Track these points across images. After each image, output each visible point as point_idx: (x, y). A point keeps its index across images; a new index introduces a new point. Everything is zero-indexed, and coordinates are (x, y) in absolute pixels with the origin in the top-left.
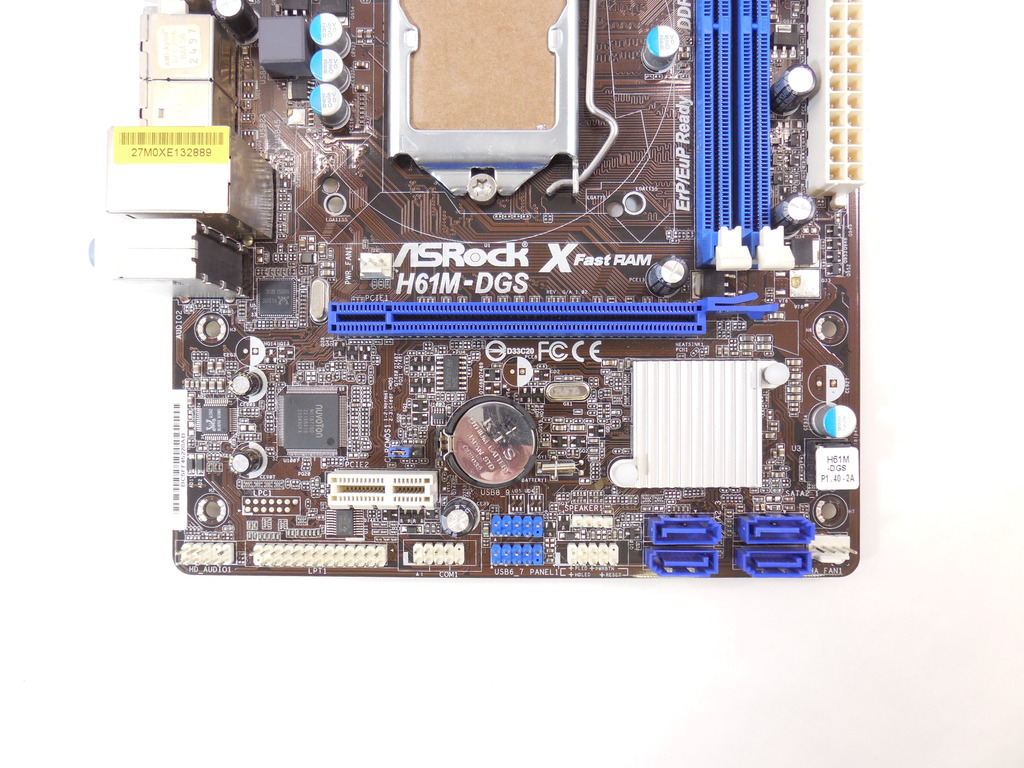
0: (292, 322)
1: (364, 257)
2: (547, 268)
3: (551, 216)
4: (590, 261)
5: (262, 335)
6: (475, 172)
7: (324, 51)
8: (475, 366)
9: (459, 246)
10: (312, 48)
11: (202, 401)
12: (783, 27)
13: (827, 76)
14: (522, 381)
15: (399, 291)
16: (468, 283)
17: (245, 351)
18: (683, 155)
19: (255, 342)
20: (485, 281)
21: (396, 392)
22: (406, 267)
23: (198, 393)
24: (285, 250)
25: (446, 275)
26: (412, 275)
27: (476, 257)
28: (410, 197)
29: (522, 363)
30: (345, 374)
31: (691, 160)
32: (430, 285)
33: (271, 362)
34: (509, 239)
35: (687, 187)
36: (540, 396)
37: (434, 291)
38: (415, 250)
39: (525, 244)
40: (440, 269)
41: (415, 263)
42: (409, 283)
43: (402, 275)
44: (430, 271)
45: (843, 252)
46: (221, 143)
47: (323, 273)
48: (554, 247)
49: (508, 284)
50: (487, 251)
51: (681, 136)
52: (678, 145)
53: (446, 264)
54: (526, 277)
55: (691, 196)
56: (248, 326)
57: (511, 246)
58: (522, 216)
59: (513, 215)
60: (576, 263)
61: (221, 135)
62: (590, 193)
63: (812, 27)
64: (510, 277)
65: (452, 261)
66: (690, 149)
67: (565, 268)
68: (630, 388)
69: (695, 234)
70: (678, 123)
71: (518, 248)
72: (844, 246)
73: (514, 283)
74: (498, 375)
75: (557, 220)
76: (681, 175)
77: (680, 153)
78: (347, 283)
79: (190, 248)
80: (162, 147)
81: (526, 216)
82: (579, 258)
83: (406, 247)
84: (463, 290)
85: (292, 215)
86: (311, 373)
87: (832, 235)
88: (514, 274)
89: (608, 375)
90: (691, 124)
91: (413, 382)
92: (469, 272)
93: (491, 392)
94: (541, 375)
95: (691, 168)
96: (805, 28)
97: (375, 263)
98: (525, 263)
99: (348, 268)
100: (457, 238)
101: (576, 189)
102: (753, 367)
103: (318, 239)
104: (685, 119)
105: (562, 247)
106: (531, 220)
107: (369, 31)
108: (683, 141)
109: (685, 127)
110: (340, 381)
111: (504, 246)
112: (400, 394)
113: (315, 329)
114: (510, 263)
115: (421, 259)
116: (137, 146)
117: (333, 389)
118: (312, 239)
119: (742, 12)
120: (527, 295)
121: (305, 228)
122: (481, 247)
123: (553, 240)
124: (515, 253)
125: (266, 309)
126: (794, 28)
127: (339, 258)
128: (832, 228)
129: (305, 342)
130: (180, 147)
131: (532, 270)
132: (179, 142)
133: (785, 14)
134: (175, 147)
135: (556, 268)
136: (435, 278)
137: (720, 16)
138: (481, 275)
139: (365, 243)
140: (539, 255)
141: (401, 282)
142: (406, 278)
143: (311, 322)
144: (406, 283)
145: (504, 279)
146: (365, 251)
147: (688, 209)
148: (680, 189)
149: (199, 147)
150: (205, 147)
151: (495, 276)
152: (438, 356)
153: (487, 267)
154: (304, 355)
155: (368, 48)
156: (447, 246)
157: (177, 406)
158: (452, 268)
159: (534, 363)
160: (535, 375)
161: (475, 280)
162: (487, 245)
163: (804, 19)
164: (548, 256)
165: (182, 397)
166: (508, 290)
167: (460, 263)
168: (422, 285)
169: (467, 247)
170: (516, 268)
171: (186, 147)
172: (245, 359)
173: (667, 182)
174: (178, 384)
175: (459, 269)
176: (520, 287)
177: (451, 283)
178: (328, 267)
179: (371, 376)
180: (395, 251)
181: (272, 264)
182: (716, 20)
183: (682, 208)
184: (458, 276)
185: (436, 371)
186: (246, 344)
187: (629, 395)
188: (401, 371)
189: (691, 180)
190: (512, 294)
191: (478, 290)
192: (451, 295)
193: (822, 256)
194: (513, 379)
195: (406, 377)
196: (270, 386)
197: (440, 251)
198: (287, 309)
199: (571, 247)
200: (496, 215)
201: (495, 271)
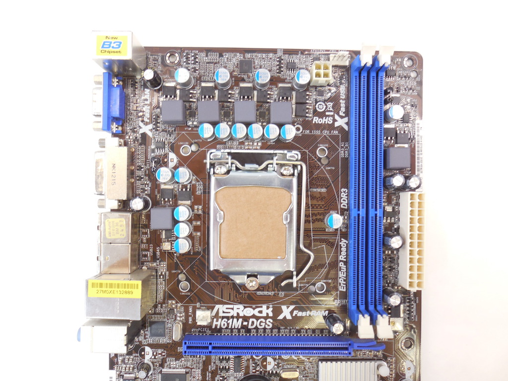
0: (164, 340)
1: (199, 313)
2: (281, 317)
3: (283, 293)
4: (300, 314)
5: (151, 346)
6: (249, 276)
7: (181, 224)
8: (248, 360)
9: (241, 307)
10: (176, 222)
11: (123, 376)
12: (389, 209)
13: (408, 241)
14: (269, 368)
15: (214, 327)
16: (245, 323)
17: (143, 353)
18: (343, 266)
19: (147, 349)
20: (253, 322)
21: (212, 372)
22: (217, 316)
23: (121, 372)
24: (161, 307)
25: (235, 320)
26: (220, 320)
27: (249, 312)
28: (219, 284)
29: (269, 359)
30: (189, 364)
31: (347, 268)
32: (228, 324)
33: (155, 358)
34: (264, 303)
35: (344, 280)
36: (277, 375)
37: (230, 327)
38: (221, 308)
39: (271, 306)
40: (233, 317)
41: (221, 314)
42: (218, 323)
43: (215, 320)
44: (228, 318)
45: (414, 310)
46: (137, 288)
47: (178, 318)
48: (284, 308)
49: (263, 324)
50: (254, 309)
51: (342, 257)
52: (341, 261)
53: (235, 315)
54: (271, 321)
55: (346, 284)
56: (144, 342)
57: (265, 307)
58: (270, 293)
59: (266, 293)
60: (294, 315)
61: (137, 285)
62: (301, 283)
63: (401, 208)
64: (264, 321)
65: (238, 314)
66: (346, 263)
67: (289, 317)
68: (318, 371)
69: (348, 302)
70: (341, 251)
71: (268, 308)
72: (415, 307)
73: (266, 324)
74: (258, 365)
75: (286, 296)
76: (342, 275)
77: (341, 265)
78: (190, 323)
79: (123, 340)
80: (111, 289)
81: (271, 293)
82: (295, 312)
83: (217, 307)
84: (243, 327)
85: (165, 292)
86: (174, 363)
87: (409, 302)
88: (266, 320)
89: (308, 365)
90: (347, 251)
91: (220, 368)
92: (246, 319)
93: (255, 372)
94: (278, 365)
95: (346, 272)
96: (398, 208)
97: (203, 317)
98: (271, 314)
99: (191, 316)
100: (240, 303)
101: (295, 285)
102: (373, 364)
103: (177, 302)
104: (344, 249)
105: (288, 307)
106: (274, 295)
107: (200, 207)
108: (343, 259)
109: (344, 253)
110: (187, 367)
111: (261, 307)
112: (214, 374)
113: (176, 344)
114: (264, 314)
115: (224, 312)
116: (99, 289)
117: (183, 371)
118: (174, 302)
119: (370, 207)
120: (272, 329)
121: (171, 298)
122: (251, 307)
123: (284, 304)
124: (266, 310)
125: (152, 335)
126: (393, 208)
127: (186, 311)
128: (409, 299)
129: (172, 350)
130: (118, 290)
131: (274, 318)
132: (118, 287)
133: (389, 201)
134: (116, 289)
135: (285, 317)
136: (230, 321)
137: (361, 208)
138: (251, 320)
139: (198, 305)
140: (277, 311)
141: (215, 323)
142: (217, 321)
143: (173, 341)
144: (217, 323)
145: (261, 322)
146: (199, 308)
147: (345, 290)
148: (341, 281)
149: (127, 290)
150: (130, 290)
151: (257, 320)
152: (231, 356)
153: (254, 316)
154: (169, 355)
155: (199, 215)
156: (236, 307)
157: (111, 378)
158: (238, 317)
159: (275, 360)
160: (275, 365)
161: (248, 322)
162: (254, 306)
163: (398, 204)
164: (281, 312)
165: (114, 373)
166: (263, 327)
167: (241, 315)
168: (224, 324)
169: (245, 307)
170: (267, 317)
171: (121, 290)
172: (143, 357)
173: (336, 278)
174: (111, 368)
175: (241, 317)
176: (269, 325)
177: (237, 324)
178: (180, 317)
179: (201, 365)
180: (212, 308)
181: (155, 313)
182: (359, 210)
183: (342, 290)
184: (240, 320)
185: (231, 364)
186: (143, 350)
187: (317, 374)
188: (215, 363)
189: (346, 277)
190: (265, 329)
191: (250, 327)
192: (237, 329)
193: (404, 312)
194: (265, 367)
195: (217, 366)
196: (154, 369)
197: (233, 309)
198: (163, 335)
199: (292, 307)
200: (258, 292)
201: (257, 318)
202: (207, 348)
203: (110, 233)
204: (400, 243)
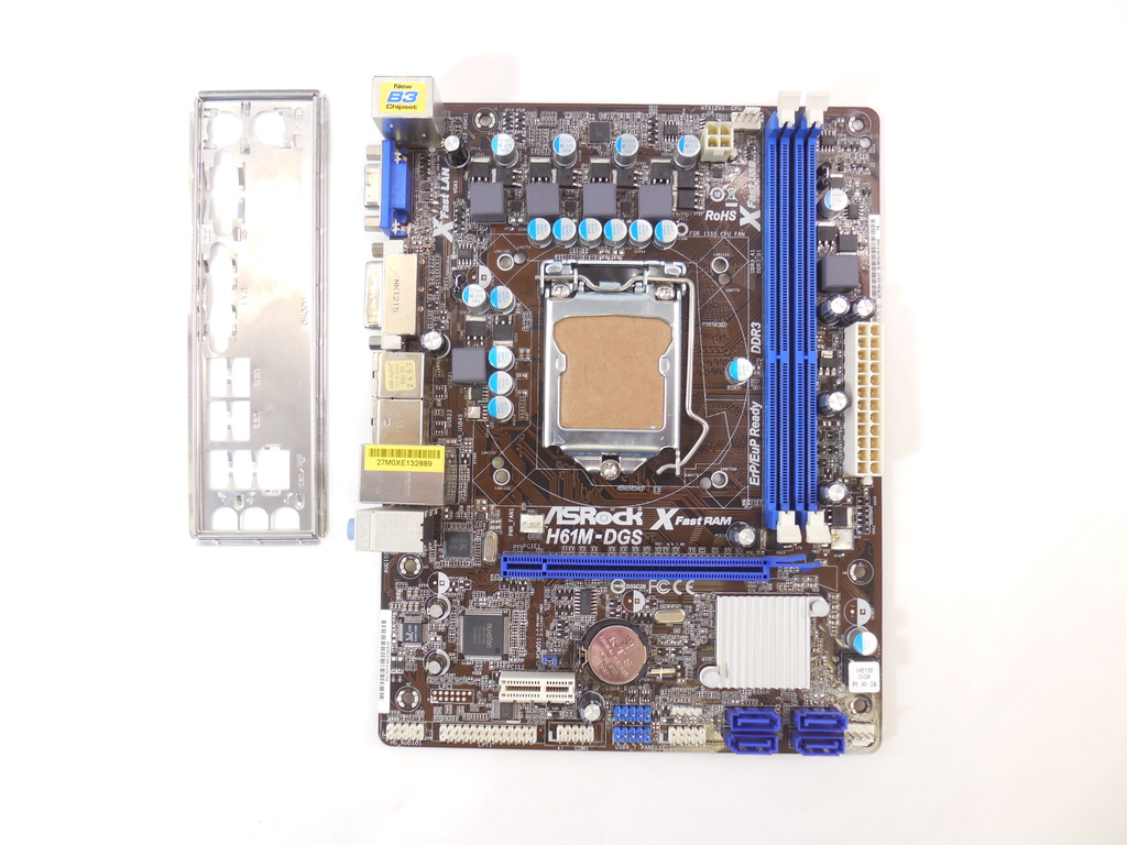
0: (470, 562)
1: (524, 518)
2: (656, 527)
3: (660, 488)
4: (687, 522)
5: (447, 571)
6: (605, 458)
7: (499, 372)
8: (602, 597)
9: (592, 509)
10: (490, 370)
11: (403, 619)
12: (827, 354)
13: (857, 398)
14: (637, 608)
15: (548, 542)
16: (599, 536)
17: (435, 583)
18: (755, 444)
19: (442, 576)
20: (611, 535)
21: (545, 615)
22: (553, 525)
23: (400, 612)
24: (465, 510)
25: (583, 531)
26: (558, 530)
27: (604, 518)
28: (557, 472)
29: (637, 595)
30: (508, 602)
31: (761, 448)
32: (571, 538)
33: (454, 591)
34: (628, 505)
35: (758, 468)
36: (650, 619)
37: (574, 542)
38: (560, 512)
39: (640, 509)
40: (578, 526)
41: (560, 522)
42: (556, 536)
43: (550, 530)
44: (571, 528)
45: (870, 516)
46: (439, 457)
47: (492, 528)
48: (661, 511)
49: (628, 538)
50: (613, 513)
51: (753, 431)
52: (752, 437)
53: (583, 523)
54: (641, 533)
55: (760, 475)
56: (437, 565)
57: (630, 510)
58: (638, 488)
59: (632, 487)
60: (677, 523)
61: (439, 452)
62: (688, 472)
63: (847, 353)
64: (629, 533)
65: (587, 521)
66: (759, 440)
67: (669, 527)
68: (715, 614)
69: (763, 502)
70: (752, 421)
71: (635, 512)
72: (871, 512)
73: (632, 538)
74: (619, 603)
75: (664, 492)
76: (753, 459)
77: (753, 443)
78: (510, 535)
79: (419, 533)
80: (399, 459)
81: (640, 488)
82: (679, 519)
83: (554, 509)
84: (595, 542)
85: (470, 484)
86: (483, 600)
87: (861, 504)
88: (632, 531)
89: (699, 604)
90: (760, 422)
91: (557, 608)
92: (599, 529)
93: (614, 615)
94: (651, 604)
95: (760, 454)
96: (843, 354)
97: (531, 523)
98: (640, 522)
99: (511, 524)
100: (591, 504)
101: (678, 473)
102: (804, 601)
103: (489, 503)
104: (756, 418)
105: (667, 511)
106: (645, 491)
107: (528, 351)
108: (755, 435)
109: (756, 425)
110: (504, 607)
111: (625, 510)
112: (548, 616)
113: (487, 569)
114: (629, 522)
115: (564, 518)
116: (381, 458)
117: (499, 613)
118: (484, 502)
119: (797, 348)
120: (641, 546)
121: (479, 495)
122: (608, 510)
123: (660, 506)
124: (633, 516)
125: (450, 553)
126: (835, 354)
127: (504, 516)
128: (861, 499)
129: (480, 578)
130: (410, 459)
131: (645, 528)
132: (410, 456)
133: (828, 345)
134: (407, 459)
135: (663, 526)
136: (575, 533)
137: (782, 350)
138: (608, 531)
139: (523, 506)
140: (651, 517)
141: (550, 535)
142: (554, 532)
143: (483, 563)
144: (553, 536)
145: (624, 534)
146: (525, 512)
147: (758, 484)
148: (753, 469)
149: (424, 460)
150: (428, 460)
151: (618, 532)
152: (576, 589)
153: (612, 525)
154: (477, 587)
155: (526, 363)
156: (583, 509)
157: (384, 622)
158: (587, 526)
159: (646, 595)
160: (647, 604)
161: (603, 534)
162: (612, 509)
163: (842, 347)
164: (657, 518)
165: (388, 615)
166: (627, 542)
167: (592, 522)
168: (565, 538)
169: (598, 510)
170: (633, 527)
171: (414, 459)
172: (435, 588)
173: (744, 464)
174: (385, 606)
175: (592, 527)
176: (636, 540)
177: (586, 537)
178: (496, 524)
179: (527, 602)
180: (545, 512)
181: (454, 520)
182: (778, 353)
183: (754, 483)
184: (591, 531)
185: (575, 601)
186: (436, 578)
187: (714, 619)
188: (549, 600)
189: (760, 463)
190: (630, 545)
191: (606, 542)
192: (586, 545)
193: (854, 519)
194: (630, 606)
195: (552, 604)
196: (453, 609)
197: (578, 513)
198: (466, 554)
199: (674, 511)
200: (619, 487)
201: (618, 528)
202: (540, 567)
203: (392, 383)
204: (844, 402)
